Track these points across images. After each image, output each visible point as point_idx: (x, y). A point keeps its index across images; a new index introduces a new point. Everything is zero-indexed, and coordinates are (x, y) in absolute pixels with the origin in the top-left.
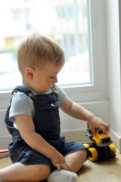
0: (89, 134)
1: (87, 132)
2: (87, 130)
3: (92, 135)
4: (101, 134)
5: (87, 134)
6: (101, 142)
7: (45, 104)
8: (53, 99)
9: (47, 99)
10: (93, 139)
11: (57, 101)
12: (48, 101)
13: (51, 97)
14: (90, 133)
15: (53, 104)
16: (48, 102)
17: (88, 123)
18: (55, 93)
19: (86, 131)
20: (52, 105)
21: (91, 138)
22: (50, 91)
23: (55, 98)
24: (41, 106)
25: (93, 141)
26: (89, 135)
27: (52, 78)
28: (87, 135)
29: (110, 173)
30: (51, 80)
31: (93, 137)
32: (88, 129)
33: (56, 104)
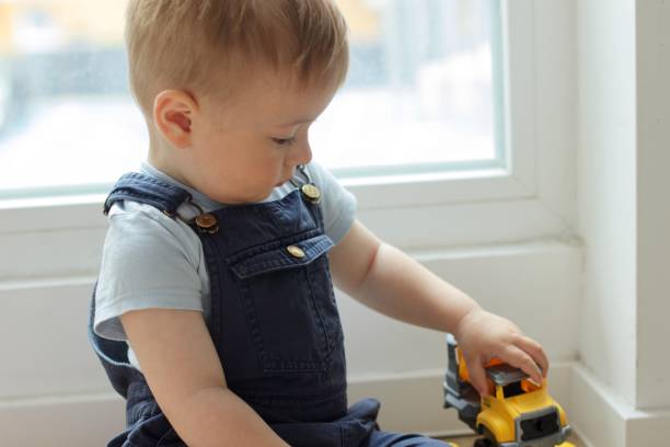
0: (459, 398)
1: (450, 389)
2: (449, 380)
3: (474, 405)
4: (518, 398)
5: (450, 399)
6: (520, 432)
7: (262, 251)
8: (296, 222)
9: (268, 224)
10: (478, 423)
11: (317, 234)
12: (275, 234)
13: (287, 214)
14: (460, 392)
15: (301, 247)
16: (273, 238)
17: (451, 348)
19: (445, 384)
20: (295, 250)
21: (469, 417)
24: (240, 261)
25: (482, 429)
26: (462, 404)
27: (281, 141)
28: (448, 405)
30: (278, 151)
31: (479, 410)
32: (453, 376)
33: (313, 245)
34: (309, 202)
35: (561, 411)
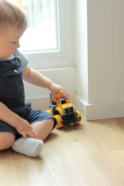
1: (50, 103)
2: (50, 101)
3: (55, 106)
4: (64, 104)
5: (51, 105)
6: (65, 111)
7: (8, 71)
8: (16, 64)
9: (9, 65)
10: (56, 110)
11: (20, 67)
12: (11, 67)
13: (14, 63)
14: (53, 103)
15: (16, 70)
16: (11, 68)
17: (50, 94)
18: (18, 58)
20: (15, 71)
21: (54, 109)
22: (12, 57)
23: (18, 64)
24: (4, 73)
26: (53, 106)
27: (14, 43)
28: (50, 107)
29: (76, 140)
30: (13, 45)
32: (51, 100)
33: (19, 70)
34: (18, 59)
35: (74, 107)
